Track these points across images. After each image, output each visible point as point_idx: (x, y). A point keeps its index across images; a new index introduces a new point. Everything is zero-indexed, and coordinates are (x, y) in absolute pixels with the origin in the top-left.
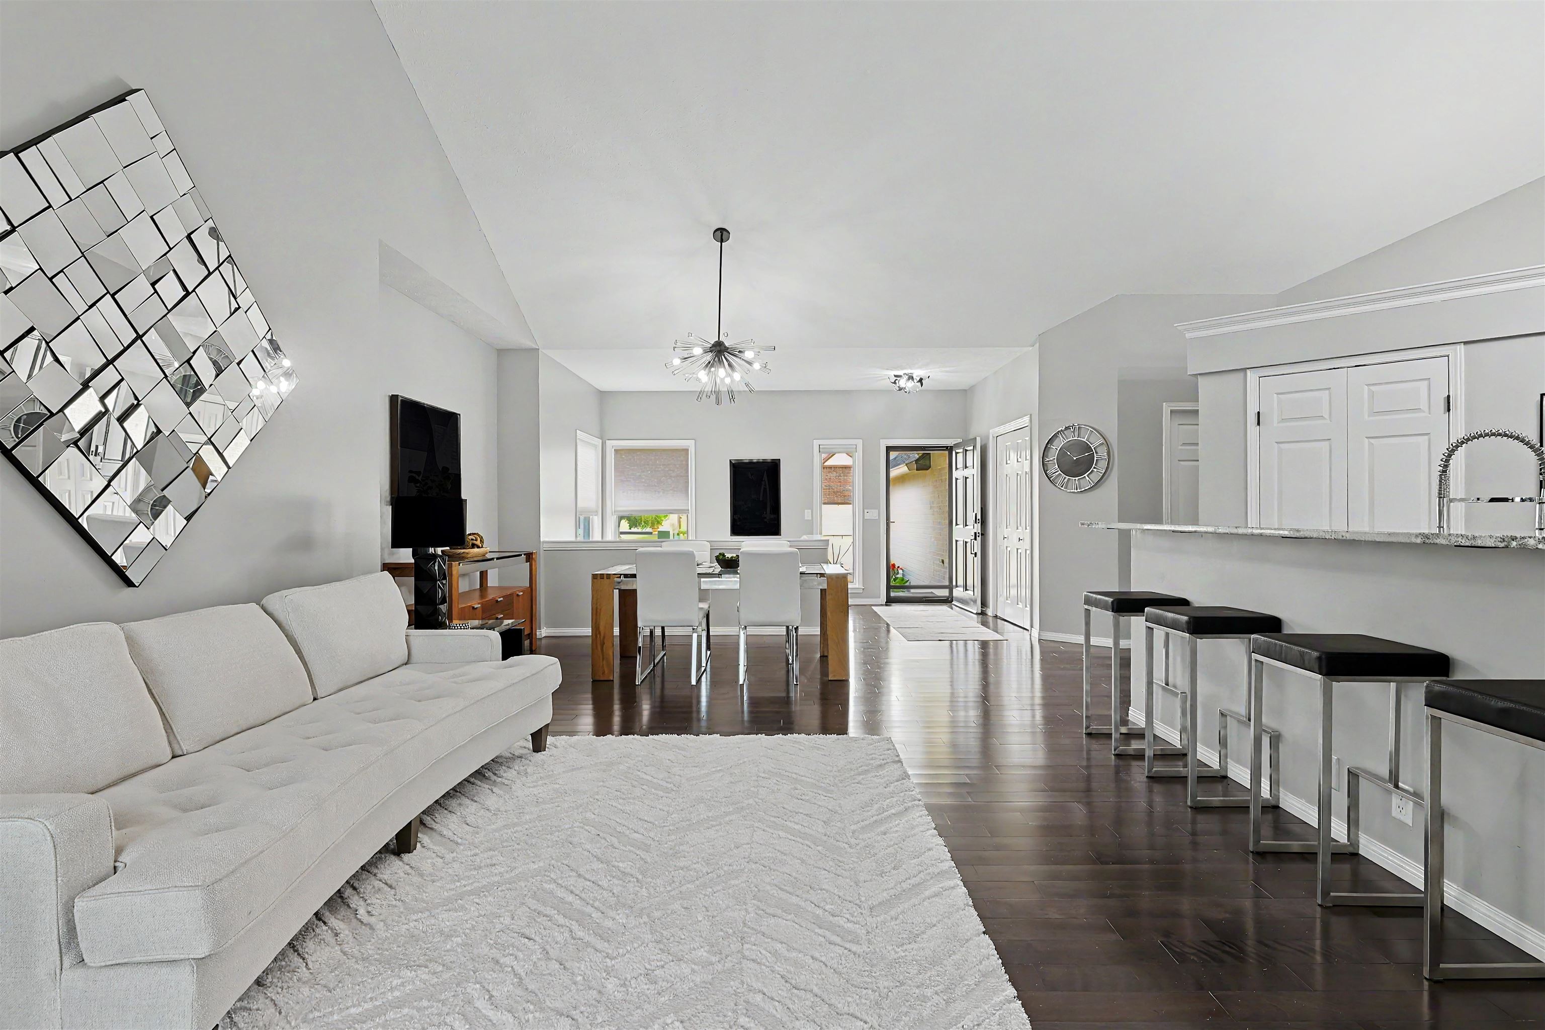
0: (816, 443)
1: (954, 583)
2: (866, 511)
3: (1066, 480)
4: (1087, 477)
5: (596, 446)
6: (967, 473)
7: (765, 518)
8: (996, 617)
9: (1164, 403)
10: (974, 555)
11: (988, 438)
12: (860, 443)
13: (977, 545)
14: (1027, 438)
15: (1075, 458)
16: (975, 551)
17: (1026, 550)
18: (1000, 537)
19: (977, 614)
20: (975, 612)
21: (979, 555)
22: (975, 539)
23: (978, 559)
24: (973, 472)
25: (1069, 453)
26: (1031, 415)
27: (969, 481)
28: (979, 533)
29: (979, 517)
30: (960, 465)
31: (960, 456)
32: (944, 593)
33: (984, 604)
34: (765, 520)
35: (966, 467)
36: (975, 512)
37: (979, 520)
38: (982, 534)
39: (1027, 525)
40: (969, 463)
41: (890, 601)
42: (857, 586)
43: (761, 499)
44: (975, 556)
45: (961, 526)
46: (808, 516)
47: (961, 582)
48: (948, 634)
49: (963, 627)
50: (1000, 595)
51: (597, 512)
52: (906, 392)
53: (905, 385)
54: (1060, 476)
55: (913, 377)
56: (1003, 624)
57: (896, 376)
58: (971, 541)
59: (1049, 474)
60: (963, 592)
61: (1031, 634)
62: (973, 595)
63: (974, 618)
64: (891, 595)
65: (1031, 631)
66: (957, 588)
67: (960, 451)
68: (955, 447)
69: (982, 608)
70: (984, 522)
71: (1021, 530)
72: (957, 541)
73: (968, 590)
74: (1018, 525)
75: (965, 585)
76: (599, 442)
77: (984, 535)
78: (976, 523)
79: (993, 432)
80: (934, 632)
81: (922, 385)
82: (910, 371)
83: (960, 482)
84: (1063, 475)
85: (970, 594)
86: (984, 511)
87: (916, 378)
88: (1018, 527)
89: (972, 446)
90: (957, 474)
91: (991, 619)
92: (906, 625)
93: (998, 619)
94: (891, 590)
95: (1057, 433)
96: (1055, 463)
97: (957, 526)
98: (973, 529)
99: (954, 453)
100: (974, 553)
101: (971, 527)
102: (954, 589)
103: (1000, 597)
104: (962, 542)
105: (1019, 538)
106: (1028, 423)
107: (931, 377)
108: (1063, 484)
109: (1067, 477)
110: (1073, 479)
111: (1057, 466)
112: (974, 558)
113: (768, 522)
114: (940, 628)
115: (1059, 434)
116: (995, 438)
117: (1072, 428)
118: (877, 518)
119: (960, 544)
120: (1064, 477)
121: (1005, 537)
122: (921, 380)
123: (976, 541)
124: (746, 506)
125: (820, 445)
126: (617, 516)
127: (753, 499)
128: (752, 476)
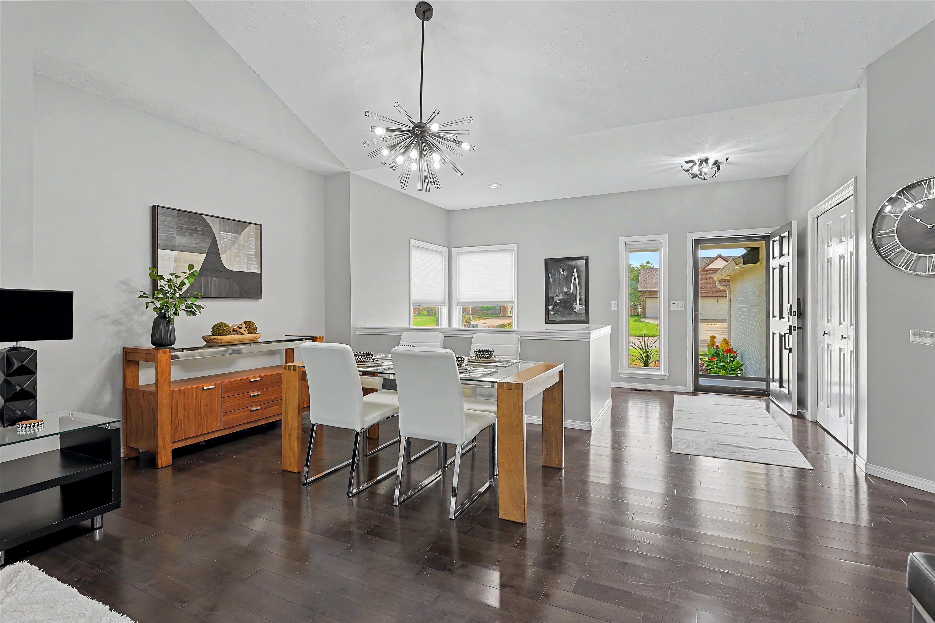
0: (622, 240)
1: (771, 377)
2: (670, 302)
3: (914, 258)
5: (442, 253)
6: (783, 261)
7: (576, 308)
8: (815, 423)
10: (789, 351)
11: (806, 220)
12: (665, 238)
13: (792, 341)
14: (852, 211)
16: (791, 346)
17: (851, 350)
18: (820, 333)
19: (792, 416)
20: (790, 413)
21: (795, 350)
22: (790, 333)
23: (794, 355)
24: (789, 259)
25: (918, 220)
26: (856, 178)
27: (785, 270)
28: (794, 327)
29: (795, 308)
30: (776, 254)
31: (777, 245)
32: (762, 386)
33: (801, 402)
34: (575, 310)
35: (782, 255)
36: (791, 303)
37: (795, 312)
38: (799, 328)
39: (852, 321)
40: (785, 251)
41: (698, 389)
42: (662, 373)
43: (571, 292)
44: (791, 352)
45: (777, 318)
46: (614, 307)
47: (777, 376)
48: (732, 447)
49: (760, 437)
50: (820, 399)
51: (443, 303)
52: (701, 179)
53: (699, 172)
54: (904, 253)
55: (706, 161)
56: (824, 436)
57: (687, 162)
58: (787, 335)
59: (883, 254)
60: (779, 388)
61: (856, 459)
62: (788, 394)
63: (789, 422)
64: (700, 384)
65: (855, 457)
66: (773, 380)
67: (777, 238)
68: (772, 236)
69: (798, 408)
70: (801, 314)
71: (845, 326)
72: (774, 334)
73: (783, 387)
74: (842, 320)
75: (781, 380)
76: (446, 250)
77: (801, 328)
78: (791, 315)
79: (812, 213)
80: (717, 441)
81: (719, 170)
82: (704, 156)
83: (777, 272)
84: (908, 251)
85: (786, 391)
86: (801, 302)
87: (711, 161)
88: (843, 322)
89: (788, 232)
90: (774, 263)
91: (809, 425)
92: (691, 425)
93: (819, 427)
94: (700, 378)
95: (902, 191)
96: (894, 236)
97: (774, 316)
98: (789, 321)
99: (771, 242)
100: (789, 348)
101: (787, 320)
102: (771, 383)
103: (821, 401)
104: (778, 335)
105: (842, 336)
106: (852, 192)
107: (727, 159)
108: (911, 262)
109: (916, 255)
110: (926, 257)
111: (897, 240)
112: (789, 354)
113: (577, 312)
114: (729, 435)
115: (904, 192)
116: (815, 218)
117: (925, 183)
118: (683, 309)
119: (777, 337)
120: (909, 255)
121: (827, 334)
122: (716, 162)
123: (791, 336)
124: (558, 298)
125: (625, 242)
126: (460, 306)
127: (564, 292)
128: (563, 272)
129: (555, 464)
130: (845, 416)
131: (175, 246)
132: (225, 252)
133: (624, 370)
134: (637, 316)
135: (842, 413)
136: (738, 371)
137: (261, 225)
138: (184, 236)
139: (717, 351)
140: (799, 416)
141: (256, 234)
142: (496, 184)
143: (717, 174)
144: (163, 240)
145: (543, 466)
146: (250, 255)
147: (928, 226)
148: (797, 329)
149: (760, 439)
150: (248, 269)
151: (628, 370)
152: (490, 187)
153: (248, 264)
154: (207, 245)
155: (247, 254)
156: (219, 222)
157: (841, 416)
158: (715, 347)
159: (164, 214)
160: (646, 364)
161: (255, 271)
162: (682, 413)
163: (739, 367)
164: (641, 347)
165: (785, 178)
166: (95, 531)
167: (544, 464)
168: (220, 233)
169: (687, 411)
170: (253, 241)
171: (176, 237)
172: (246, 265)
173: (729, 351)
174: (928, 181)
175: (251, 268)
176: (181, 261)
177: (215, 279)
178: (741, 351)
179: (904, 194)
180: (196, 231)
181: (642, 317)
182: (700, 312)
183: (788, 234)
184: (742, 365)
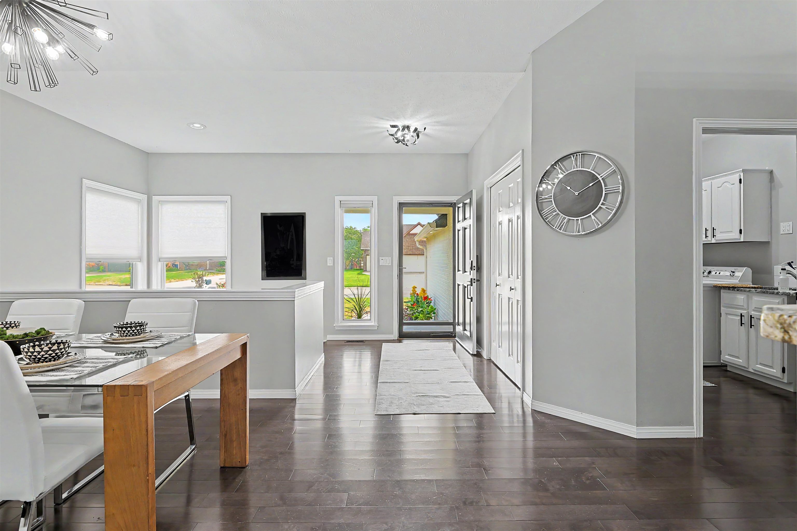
0: (338, 199)
1: (457, 321)
2: (381, 258)
3: (566, 220)
4: (592, 216)
5: (139, 201)
6: (466, 224)
7: (293, 264)
8: (490, 360)
9: (694, 119)
10: (470, 300)
11: (483, 190)
12: (375, 199)
13: (473, 291)
14: (519, 180)
15: (576, 194)
16: (472, 296)
17: (518, 301)
18: (493, 285)
19: (473, 355)
20: (471, 353)
21: (475, 299)
22: (471, 285)
23: (474, 303)
24: (470, 222)
25: (569, 188)
26: (523, 150)
27: (468, 231)
28: (474, 279)
29: (475, 264)
30: (461, 218)
31: (461, 210)
32: (449, 329)
33: (479, 342)
34: (292, 266)
35: (465, 219)
36: (472, 260)
37: (474, 267)
38: (478, 281)
39: (519, 274)
40: (467, 216)
41: (403, 336)
42: (373, 324)
43: (289, 248)
44: (472, 301)
45: (461, 272)
46: (330, 263)
47: (461, 320)
48: (429, 398)
49: (451, 382)
50: (493, 340)
51: (140, 259)
52: (404, 144)
53: (402, 137)
54: (559, 216)
55: (408, 127)
56: (496, 371)
57: (393, 126)
58: (469, 286)
59: (544, 216)
60: (463, 331)
61: (523, 395)
62: (469, 336)
63: (470, 360)
64: (404, 331)
65: (523, 393)
66: (458, 325)
67: (461, 205)
68: (457, 203)
69: (477, 349)
70: (479, 269)
71: (512, 279)
72: (459, 285)
73: (466, 330)
74: (510, 274)
75: (464, 324)
76: (144, 197)
77: (479, 281)
78: (472, 270)
79: (488, 182)
80: (417, 393)
81: (418, 137)
82: (407, 123)
83: (461, 233)
84: (562, 215)
85: (468, 333)
86: (479, 258)
87: (412, 129)
88: (511, 276)
89: (469, 199)
90: (459, 226)
91: (485, 362)
92: (395, 376)
93: (492, 364)
94: (404, 326)
95: (556, 162)
96: (552, 201)
97: (459, 271)
98: (470, 275)
99: (457, 208)
100: (470, 297)
101: (469, 273)
102: (457, 326)
103: (493, 342)
104: (462, 286)
105: (511, 287)
106: (520, 163)
107: (425, 129)
108: (562, 225)
109: (567, 217)
110: (574, 220)
111: (554, 205)
112: (470, 302)
113: (295, 268)
114: (427, 383)
115: (559, 163)
116: (489, 188)
117: (574, 156)
118: (390, 264)
119: (461, 288)
120: (563, 217)
121: (498, 285)
122: (416, 130)
123: (472, 287)
124: (275, 253)
125: (340, 201)
126: (163, 262)
127: (282, 248)
128: (280, 227)
129: (236, 462)
130: (512, 355)
133: (340, 323)
134: (360, 270)
135: (511, 353)
136: (432, 314)
139: (417, 298)
140: (478, 355)
142: (199, 124)
143: (417, 141)
145: (221, 467)
147: (576, 193)
148: (476, 281)
149: (451, 384)
151: (343, 323)
152: (191, 126)
157: (509, 355)
158: (416, 295)
160: (359, 316)
162: (389, 362)
163: (433, 311)
164: (355, 300)
165: (466, 155)
167: (222, 466)
169: (392, 361)
173: (426, 298)
174: (575, 155)
178: (434, 297)
179: (558, 164)
181: (364, 270)
182: (403, 267)
183: (469, 201)
184: (435, 309)
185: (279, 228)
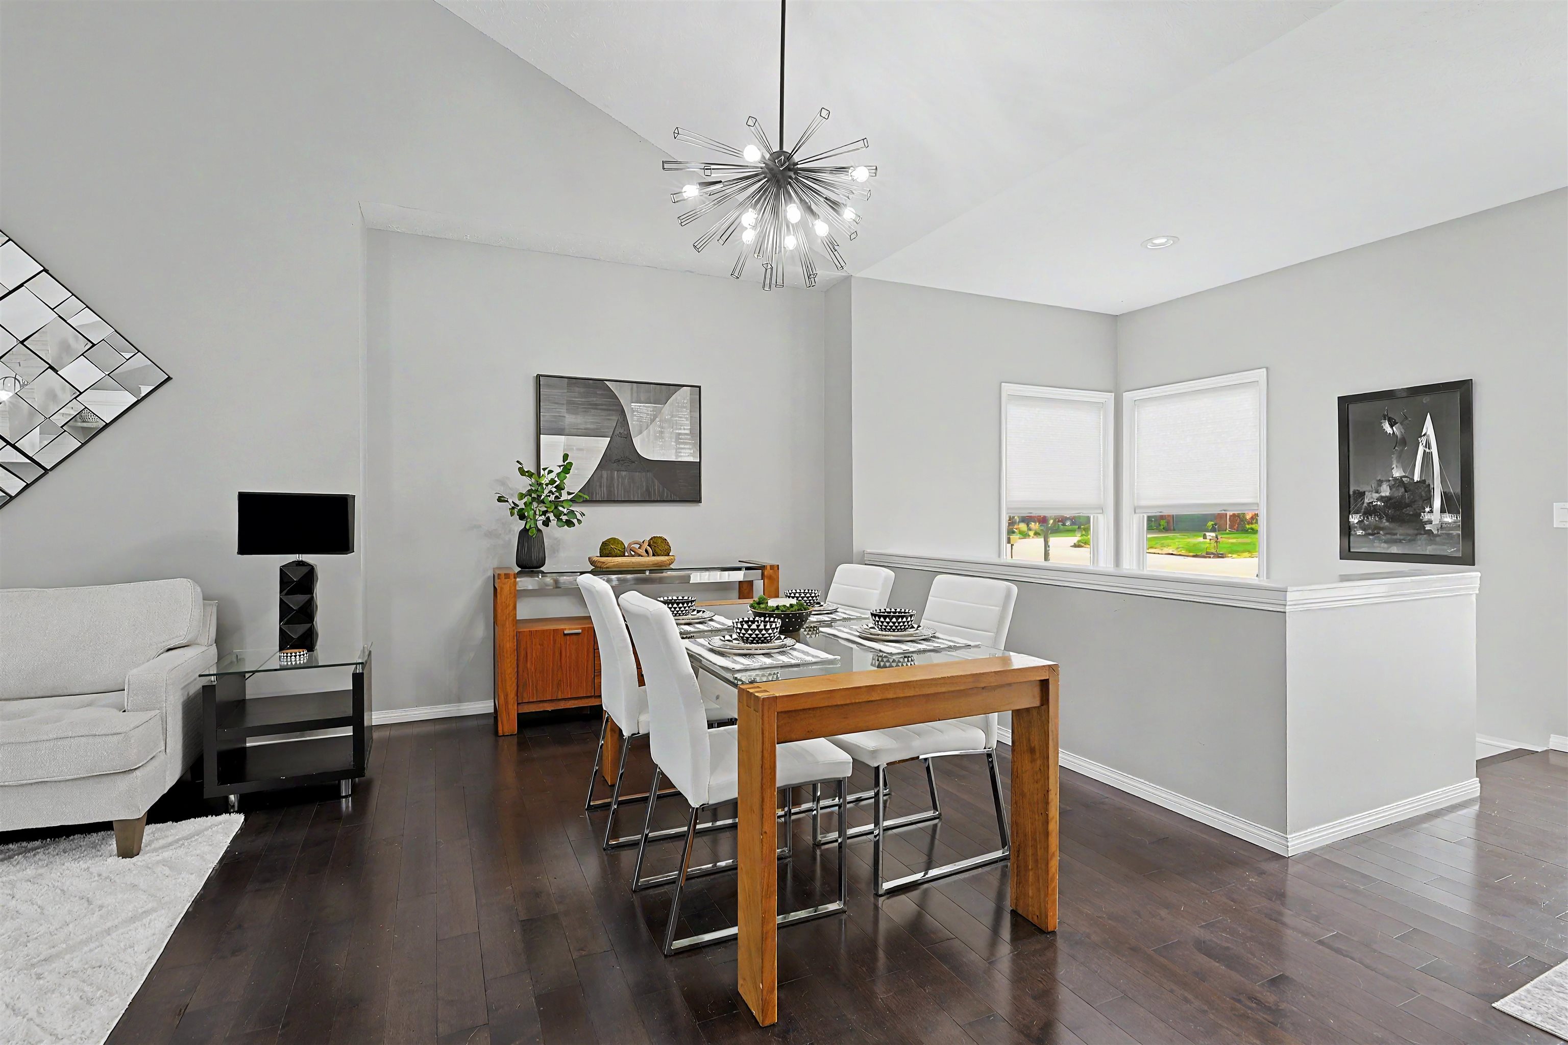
5: (1100, 405)
7: (1430, 522)
34: (1428, 527)
43: (1416, 478)
51: (1103, 508)
76: (1109, 398)
113: (1435, 532)
124: (1376, 495)
126: (1141, 515)
127: (1395, 479)
128: (1392, 426)
131: (563, 429)
132: (640, 432)
137: (700, 387)
138: (576, 414)
141: (692, 401)
142: (1166, 238)
144: (546, 421)
145: (1012, 911)
146: (680, 434)
150: (677, 456)
153: (677, 449)
154: (612, 422)
155: (676, 433)
156: (630, 387)
159: (549, 386)
161: (691, 459)
166: (341, 799)
167: (1013, 908)
168: (632, 404)
170: (686, 413)
171: (567, 416)
172: (674, 451)
175: (682, 454)
176: (573, 449)
177: (624, 473)
180: (595, 406)
185: (1389, 430)
